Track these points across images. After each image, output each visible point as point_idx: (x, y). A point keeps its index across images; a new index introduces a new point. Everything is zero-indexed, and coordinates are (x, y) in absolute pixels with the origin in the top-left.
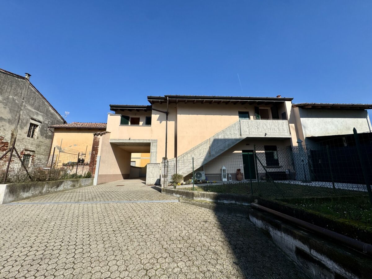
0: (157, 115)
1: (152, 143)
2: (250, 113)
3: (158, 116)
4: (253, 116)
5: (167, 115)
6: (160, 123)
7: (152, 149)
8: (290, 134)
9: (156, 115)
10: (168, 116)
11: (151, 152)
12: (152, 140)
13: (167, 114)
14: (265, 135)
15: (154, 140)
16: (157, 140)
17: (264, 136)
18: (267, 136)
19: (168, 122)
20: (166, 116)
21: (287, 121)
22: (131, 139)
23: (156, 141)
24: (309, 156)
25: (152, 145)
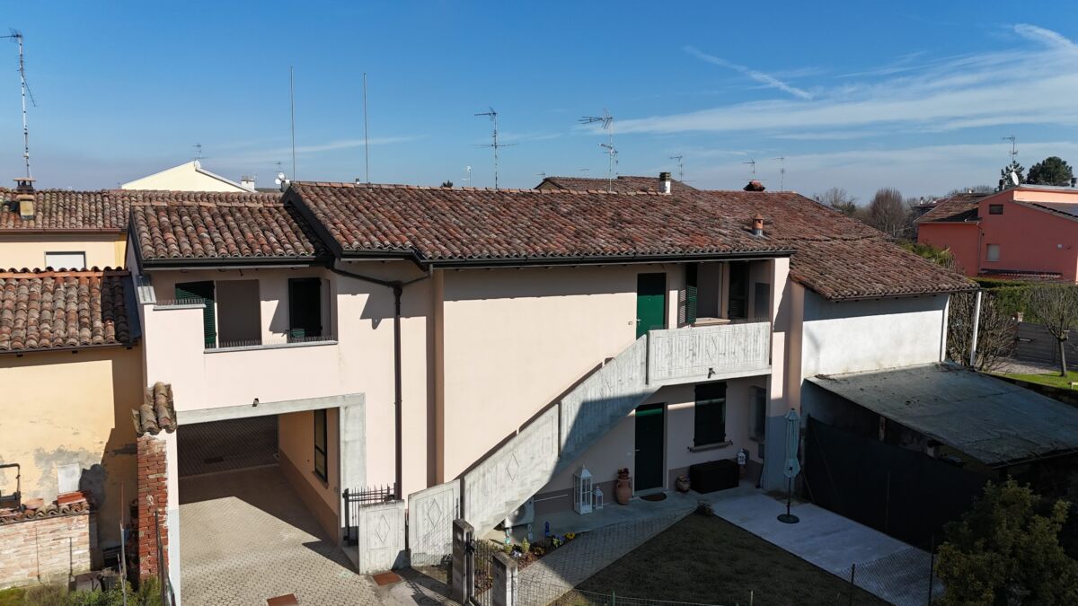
0: (358, 295)
1: (346, 408)
2: (670, 280)
3: (363, 299)
4: (676, 292)
5: (398, 293)
6: (375, 326)
7: (345, 431)
8: (770, 363)
9: (354, 294)
10: (402, 299)
11: (346, 443)
12: (344, 396)
13: (398, 288)
14: (710, 374)
15: (352, 396)
16: (362, 396)
17: (705, 379)
18: (714, 378)
19: (402, 320)
20: (392, 299)
21: (769, 323)
22: (260, 401)
23: (360, 399)
24: (801, 430)
25: (346, 415)
